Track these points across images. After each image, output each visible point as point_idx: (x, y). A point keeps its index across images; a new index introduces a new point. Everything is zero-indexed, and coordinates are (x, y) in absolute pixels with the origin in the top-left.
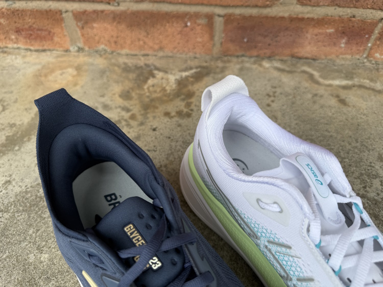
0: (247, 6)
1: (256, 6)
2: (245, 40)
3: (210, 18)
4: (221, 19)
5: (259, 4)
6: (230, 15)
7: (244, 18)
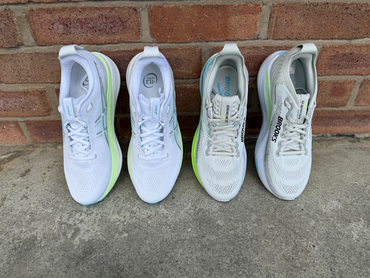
0: (35, 116)
1: (39, 116)
2: (44, 134)
3: (16, 123)
4: (24, 123)
5: (41, 115)
6: (28, 121)
7: (36, 122)
